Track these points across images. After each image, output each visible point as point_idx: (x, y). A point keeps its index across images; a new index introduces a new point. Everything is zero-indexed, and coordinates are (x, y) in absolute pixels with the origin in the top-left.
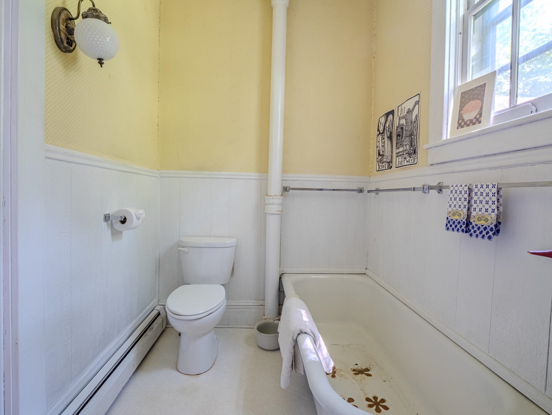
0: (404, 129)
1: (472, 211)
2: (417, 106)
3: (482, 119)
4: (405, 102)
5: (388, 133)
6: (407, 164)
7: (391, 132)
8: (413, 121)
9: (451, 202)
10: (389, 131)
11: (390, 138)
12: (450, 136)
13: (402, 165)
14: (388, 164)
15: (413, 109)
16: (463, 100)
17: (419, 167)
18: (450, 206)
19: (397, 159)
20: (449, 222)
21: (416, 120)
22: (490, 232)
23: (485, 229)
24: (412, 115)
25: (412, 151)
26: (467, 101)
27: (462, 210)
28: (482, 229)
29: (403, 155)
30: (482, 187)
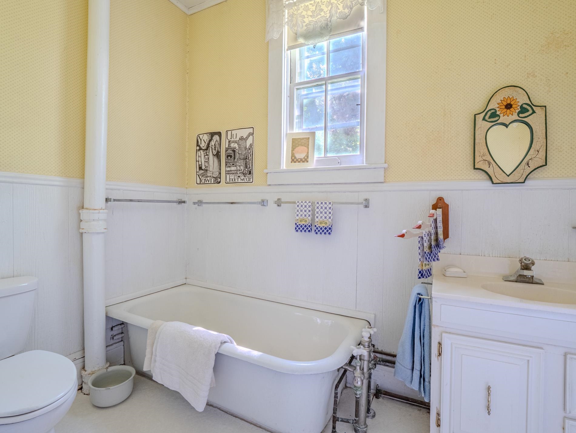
0: (237, 152)
1: (316, 218)
2: (251, 137)
3: (309, 160)
4: (236, 129)
5: (214, 151)
6: (242, 181)
7: (218, 151)
8: (247, 147)
9: (298, 213)
10: (215, 149)
11: (218, 155)
12: (286, 167)
13: (235, 182)
14: (214, 179)
15: (246, 138)
16: (294, 144)
17: (255, 185)
18: (298, 215)
19: (228, 176)
20: (297, 226)
21: (251, 148)
22: (329, 230)
23: (326, 228)
24: (246, 142)
25: (246, 172)
26: (297, 145)
27: (308, 218)
28: (323, 229)
29: (236, 174)
30: (322, 203)
